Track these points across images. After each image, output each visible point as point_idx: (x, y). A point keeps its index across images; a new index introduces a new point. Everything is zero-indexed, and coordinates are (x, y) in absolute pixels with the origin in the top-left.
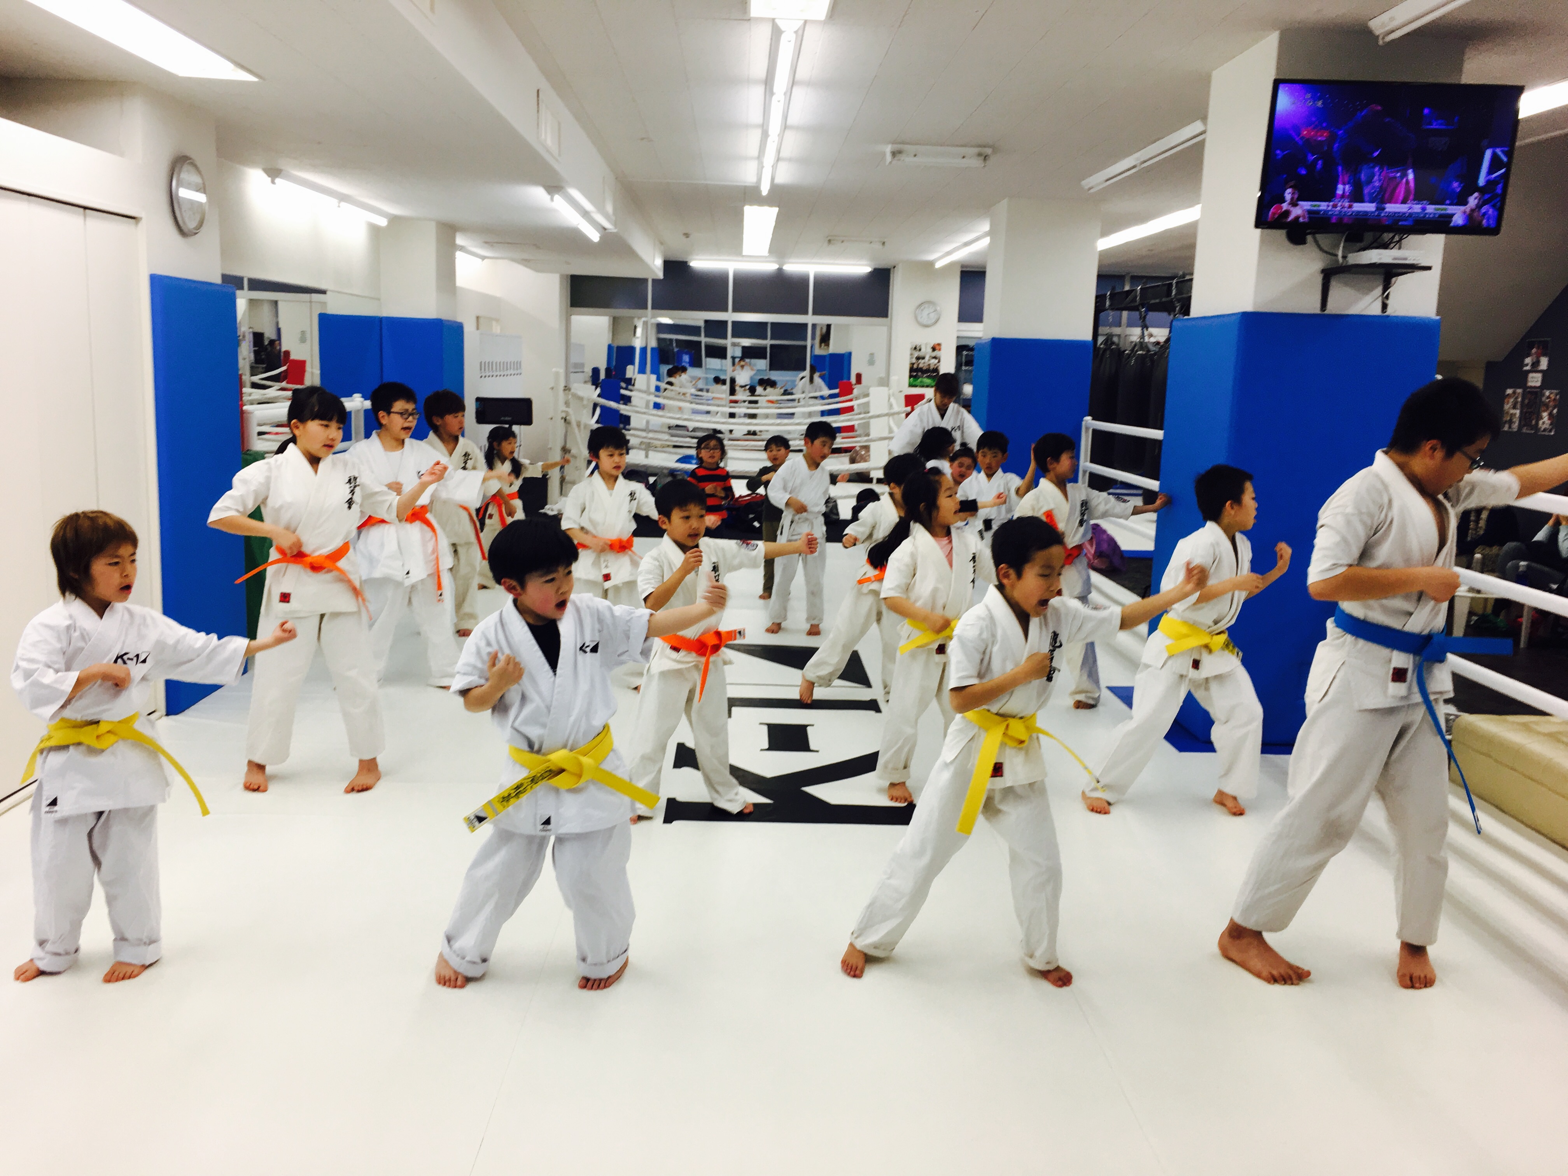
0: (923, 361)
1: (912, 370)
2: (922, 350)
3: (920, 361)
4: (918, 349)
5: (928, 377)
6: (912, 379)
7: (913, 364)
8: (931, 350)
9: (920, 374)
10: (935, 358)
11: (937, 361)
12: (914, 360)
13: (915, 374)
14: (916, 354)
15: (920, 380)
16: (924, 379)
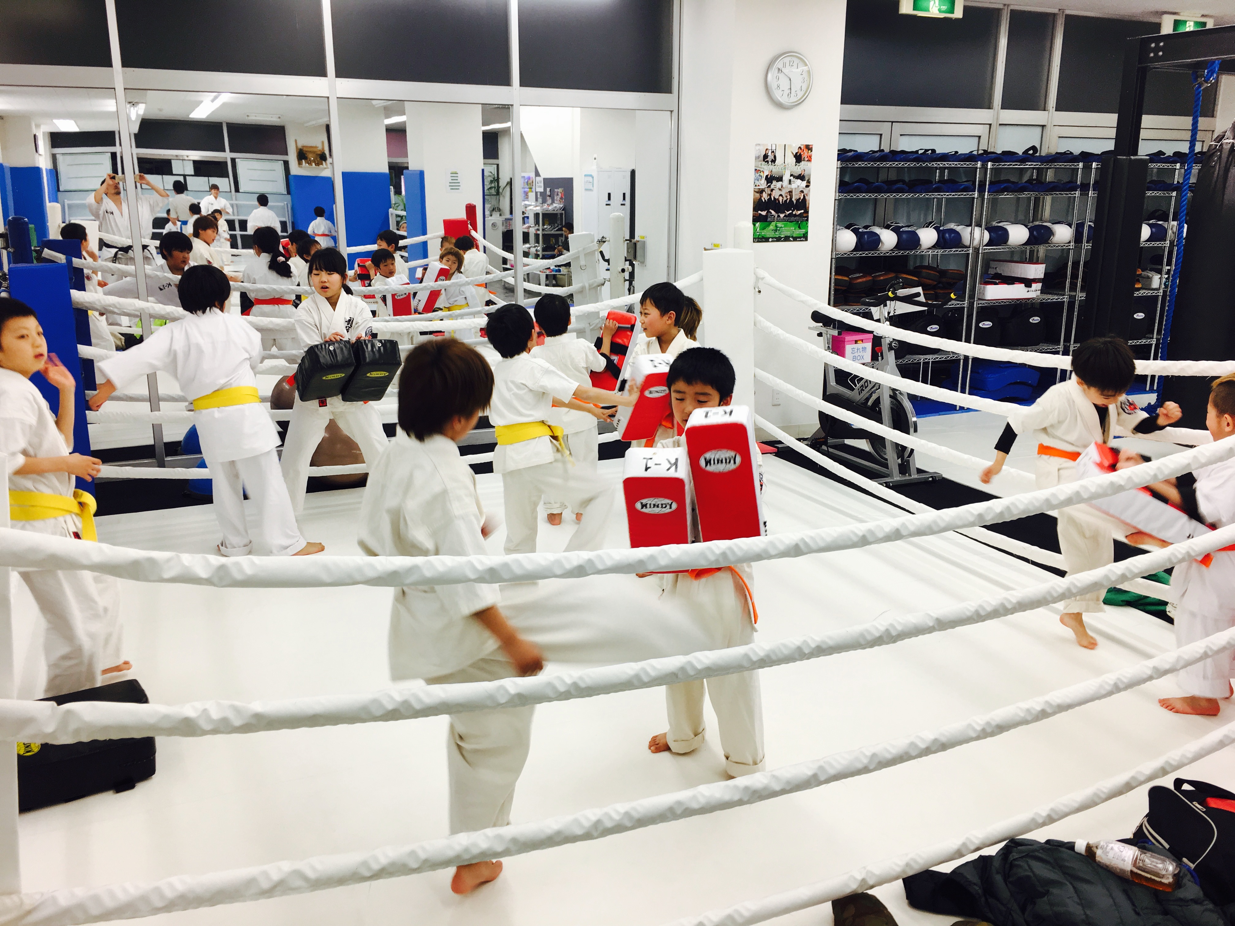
0: (779, 184)
1: (758, 205)
2: (779, 160)
3: (774, 182)
4: (771, 157)
5: (789, 218)
6: (758, 224)
7: (761, 192)
8: (792, 160)
9: (773, 212)
10: (801, 177)
11: (804, 183)
12: (763, 184)
13: (764, 213)
14: (767, 169)
15: (772, 226)
16: (780, 224)
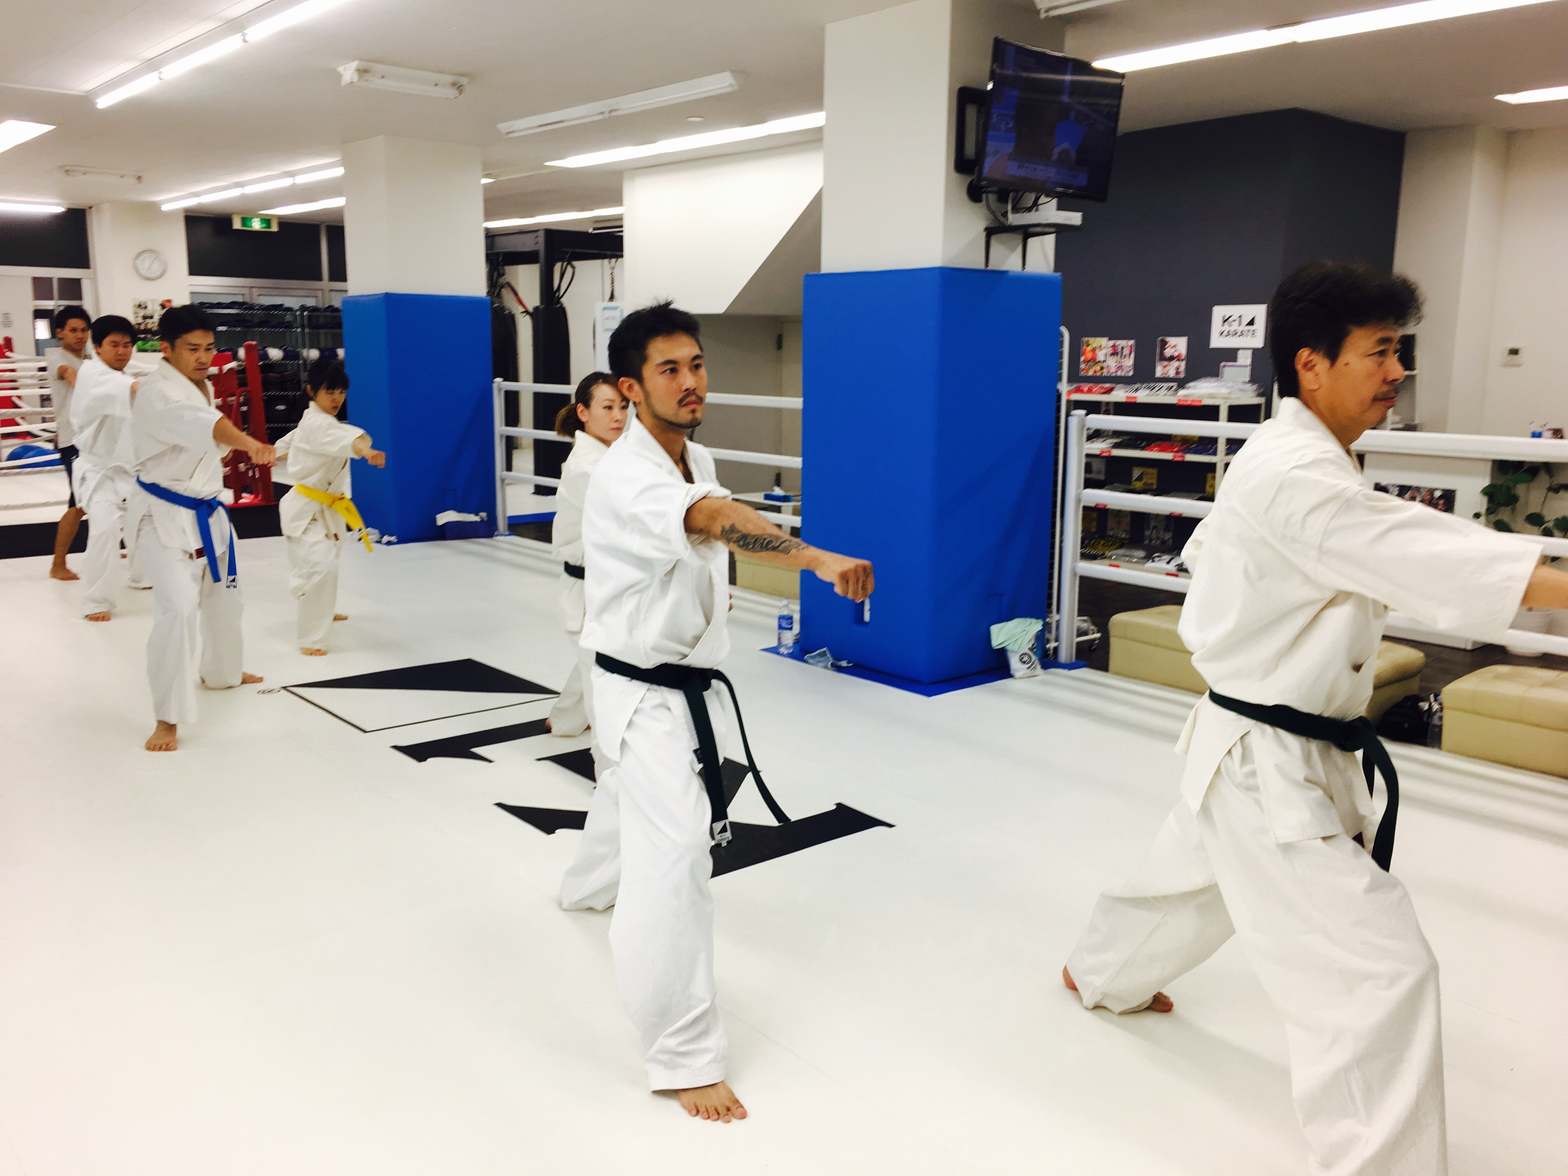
2: (150, 308)
3: (148, 320)
4: (144, 305)
8: (159, 308)
9: (149, 336)
14: (142, 313)
15: (150, 343)
16: (155, 343)
